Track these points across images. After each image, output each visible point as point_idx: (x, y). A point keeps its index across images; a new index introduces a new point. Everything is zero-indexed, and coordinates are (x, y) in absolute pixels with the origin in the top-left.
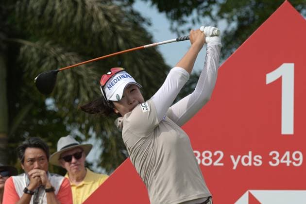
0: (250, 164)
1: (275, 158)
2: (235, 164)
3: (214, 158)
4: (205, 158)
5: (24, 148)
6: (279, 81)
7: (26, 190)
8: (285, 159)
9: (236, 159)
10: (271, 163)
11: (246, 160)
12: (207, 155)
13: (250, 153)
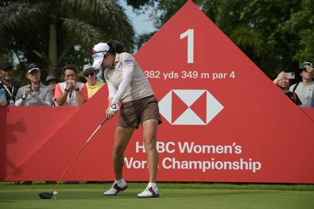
0: (172, 77)
1: (185, 75)
2: (166, 77)
3: (156, 74)
4: (151, 74)
5: (65, 69)
6: (186, 38)
7: (66, 90)
8: (189, 75)
9: (166, 74)
10: (182, 77)
11: (171, 76)
12: (152, 73)
13: (173, 72)
